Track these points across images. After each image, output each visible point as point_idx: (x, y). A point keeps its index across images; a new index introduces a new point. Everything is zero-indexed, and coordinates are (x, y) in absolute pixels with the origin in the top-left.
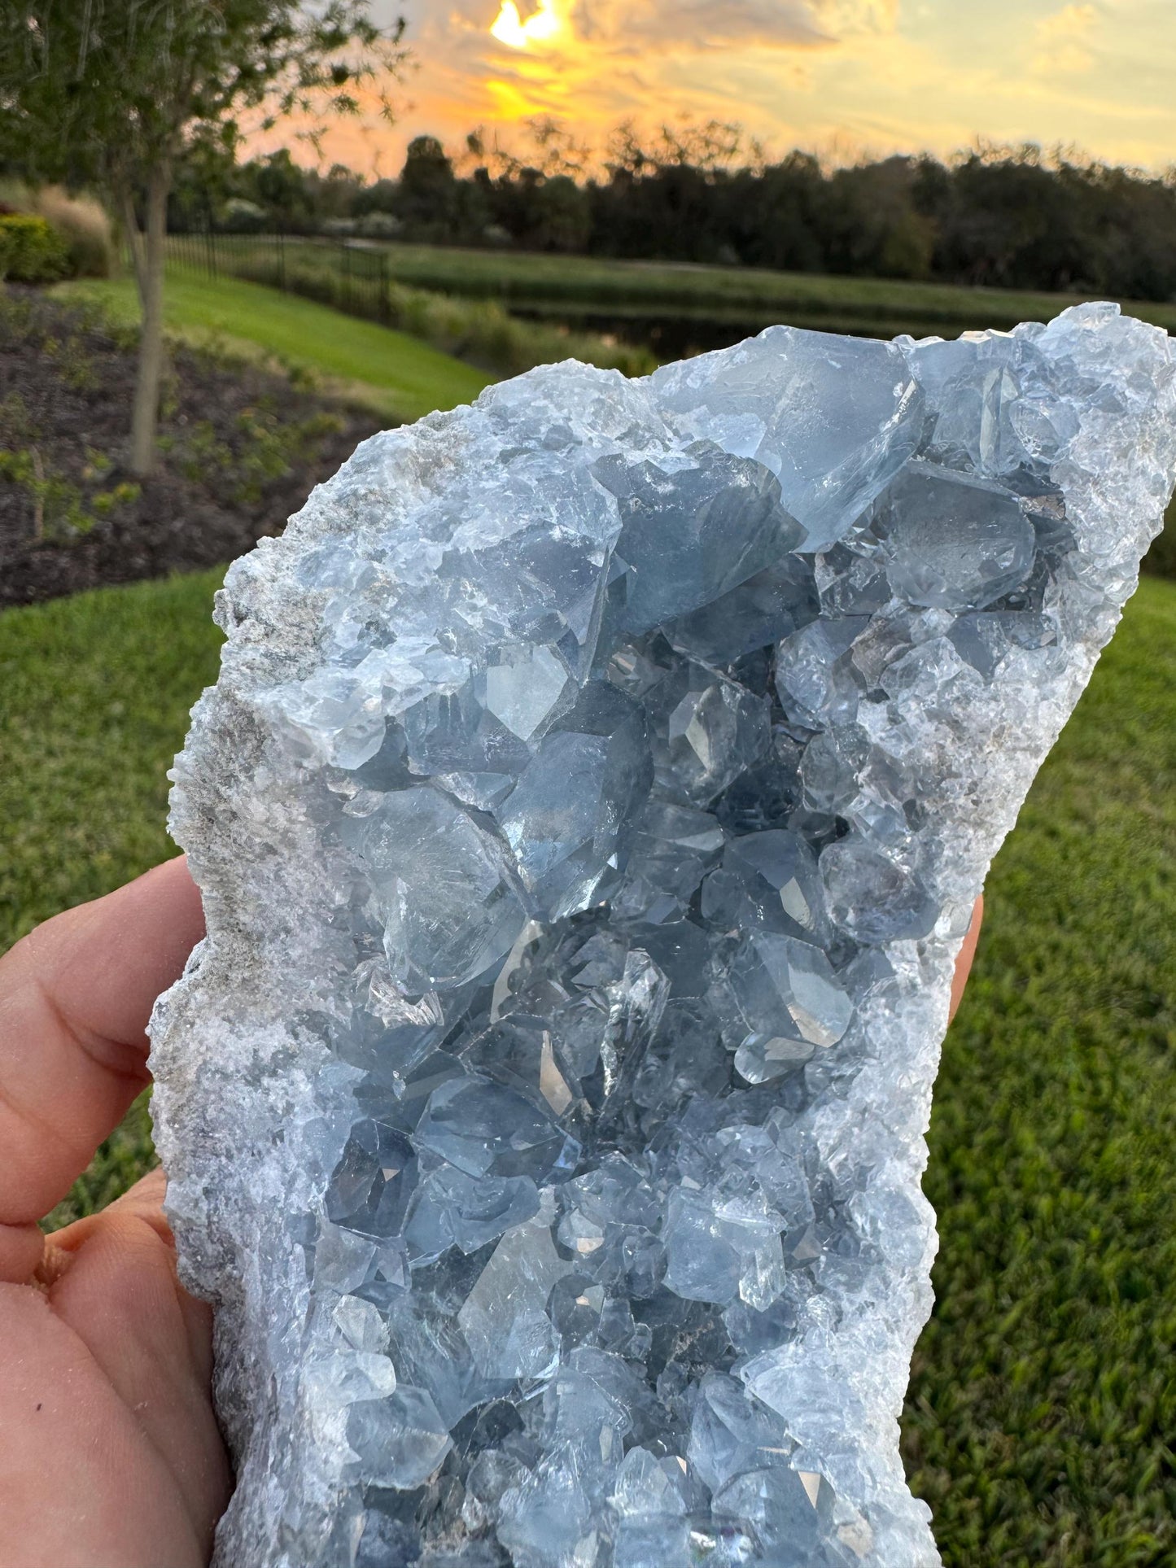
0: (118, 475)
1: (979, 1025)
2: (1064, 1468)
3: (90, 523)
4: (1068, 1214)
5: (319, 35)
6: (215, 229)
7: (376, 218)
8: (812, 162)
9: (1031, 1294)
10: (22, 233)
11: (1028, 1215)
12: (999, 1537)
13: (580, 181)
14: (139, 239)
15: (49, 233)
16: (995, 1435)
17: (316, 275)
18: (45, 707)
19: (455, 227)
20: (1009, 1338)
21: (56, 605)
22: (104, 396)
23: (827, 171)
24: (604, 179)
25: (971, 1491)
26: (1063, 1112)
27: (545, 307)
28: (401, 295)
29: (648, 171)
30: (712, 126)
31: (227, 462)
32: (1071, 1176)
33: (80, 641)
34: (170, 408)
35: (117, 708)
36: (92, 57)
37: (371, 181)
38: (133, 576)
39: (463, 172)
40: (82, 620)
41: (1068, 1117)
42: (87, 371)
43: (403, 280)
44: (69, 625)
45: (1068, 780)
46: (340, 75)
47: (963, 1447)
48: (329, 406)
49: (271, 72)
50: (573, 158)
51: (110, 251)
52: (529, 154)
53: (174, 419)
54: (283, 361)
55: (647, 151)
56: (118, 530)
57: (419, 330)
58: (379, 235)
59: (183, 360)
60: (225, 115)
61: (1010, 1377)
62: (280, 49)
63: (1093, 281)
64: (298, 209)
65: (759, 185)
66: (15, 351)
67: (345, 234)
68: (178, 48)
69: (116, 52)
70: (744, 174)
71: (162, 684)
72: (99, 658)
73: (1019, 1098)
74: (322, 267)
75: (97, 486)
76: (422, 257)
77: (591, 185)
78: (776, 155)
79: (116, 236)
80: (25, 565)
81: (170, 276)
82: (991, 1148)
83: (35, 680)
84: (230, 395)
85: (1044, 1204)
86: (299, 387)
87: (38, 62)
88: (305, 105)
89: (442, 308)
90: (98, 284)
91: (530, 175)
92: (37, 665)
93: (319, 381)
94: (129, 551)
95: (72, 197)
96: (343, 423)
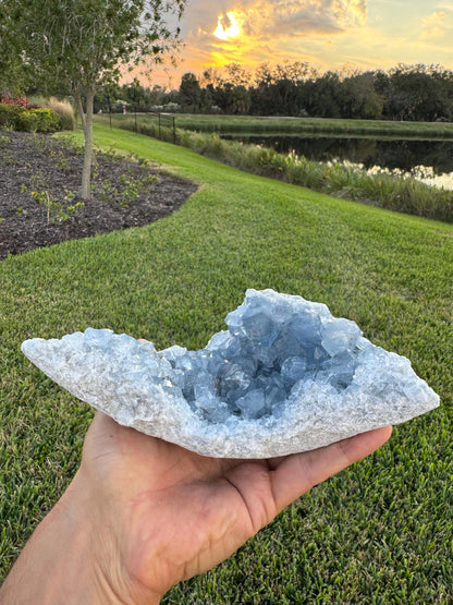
0: (77, 199)
2: (441, 568)
3: (67, 217)
4: (441, 470)
5: (148, 36)
6: (112, 111)
7: (171, 104)
8: (335, 75)
10: (42, 115)
11: (425, 470)
12: (414, 594)
13: (247, 88)
14: (84, 116)
15: (52, 114)
16: (412, 554)
17: (149, 126)
18: (50, 283)
19: (200, 106)
20: (417, 517)
21: (54, 247)
22: (72, 172)
23: (341, 80)
24: (256, 86)
25: (403, 576)
26: (438, 432)
27: (234, 135)
28: (180, 132)
29: (273, 82)
30: (297, 64)
31: (116, 194)
32: (442, 456)
33: (63, 259)
34: (95, 175)
35: (76, 283)
36: (67, 48)
37: (168, 91)
38: (82, 236)
39: (203, 86)
40: (63, 252)
41: (441, 433)
42: (65, 163)
43: (180, 127)
44: (59, 253)
45: (439, 305)
46: (156, 50)
47: (400, 559)
48: (154, 173)
49: (131, 50)
50: (244, 79)
51: (74, 120)
52: (227, 77)
53: (97, 179)
54: (136, 157)
55: (272, 75)
56: (77, 219)
57: (187, 145)
58: (173, 111)
59: (100, 158)
60: (115, 67)
61: (418, 533)
62: (134, 42)
63: (447, 117)
64: (142, 102)
65: (315, 85)
66: (40, 157)
67: (160, 110)
68: (97, 42)
69: (75, 46)
70: (310, 81)
71: (93, 274)
72: (69, 266)
74: (151, 123)
75: (69, 204)
76: (188, 118)
77: (251, 88)
78: (321, 73)
79: (76, 115)
80: (43, 232)
81: (95, 128)
83: (47, 273)
84: (117, 170)
85: (431, 466)
86: (143, 166)
87: (47, 50)
88: (144, 61)
89: (195, 136)
90: (70, 132)
91: (228, 85)
92: (47, 268)
93: (150, 164)
94: (81, 227)
95: (59, 100)
96: (159, 179)
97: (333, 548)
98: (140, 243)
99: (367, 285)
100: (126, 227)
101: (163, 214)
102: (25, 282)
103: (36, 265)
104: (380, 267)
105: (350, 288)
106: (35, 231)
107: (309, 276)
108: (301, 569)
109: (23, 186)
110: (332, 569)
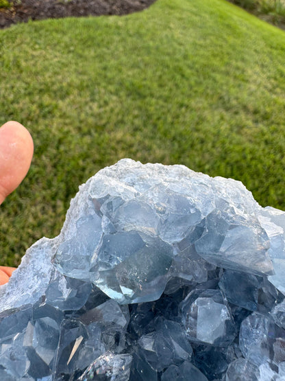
1: (267, 164)
18: (55, 45)
21: (60, 20)
33: (65, 29)
35: (72, 48)
38: (79, 15)
40: (66, 24)
44: (63, 25)
56: (78, 2)
71: (84, 44)
72: (69, 35)
73: (273, 183)
80: (54, 8)
82: (262, 193)
83: (54, 38)
92: (54, 34)
94: (80, 9)
98: (118, 27)
99: (265, 87)
100: (110, 14)
101: (137, 9)
102: (39, 41)
103: (47, 31)
104: (278, 77)
105: (253, 87)
106: (49, 6)
107: (227, 73)
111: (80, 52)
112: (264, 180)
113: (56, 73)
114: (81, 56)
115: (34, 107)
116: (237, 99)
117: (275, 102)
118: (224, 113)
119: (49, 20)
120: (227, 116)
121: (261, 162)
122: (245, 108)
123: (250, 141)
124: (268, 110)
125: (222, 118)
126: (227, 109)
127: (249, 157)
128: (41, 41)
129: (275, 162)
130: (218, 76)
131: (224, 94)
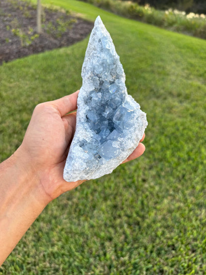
0: (35, 33)
3: (31, 43)
9: (201, 176)
11: (202, 163)
18: (25, 77)
21: (26, 58)
22: (32, 18)
31: (55, 30)
33: (30, 64)
34: (44, 20)
35: (37, 76)
38: (39, 52)
40: (30, 61)
42: (28, 13)
44: (28, 62)
48: (74, 18)
53: (45, 22)
54: (65, 9)
56: (36, 44)
66: (15, 11)
71: (46, 72)
72: (33, 67)
73: (202, 144)
75: (31, 35)
80: (20, 51)
82: (196, 152)
83: (23, 72)
84: (55, 17)
86: (68, 14)
92: (23, 69)
93: (72, 13)
94: (38, 48)
96: (77, 21)
97: (157, 195)
98: (67, 55)
99: (182, 76)
101: (79, 40)
103: (17, 68)
104: (189, 67)
105: (173, 78)
106: (16, 51)
107: (153, 72)
108: (142, 203)
109: (8, 27)
110: (156, 203)
111: (44, 78)
112: (195, 143)
113: (29, 96)
114: (44, 81)
115: (17, 123)
116: (163, 88)
117: (191, 86)
118: (156, 100)
119: (18, 60)
120: (159, 102)
121: (190, 130)
122: (171, 94)
123: (179, 117)
124: (187, 92)
125: (155, 105)
126: (158, 97)
127: (181, 128)
128: (14, 76)
129: (200, 128)
130: (146, 75)
131: (153, 87)
